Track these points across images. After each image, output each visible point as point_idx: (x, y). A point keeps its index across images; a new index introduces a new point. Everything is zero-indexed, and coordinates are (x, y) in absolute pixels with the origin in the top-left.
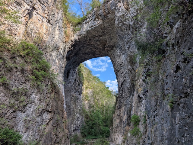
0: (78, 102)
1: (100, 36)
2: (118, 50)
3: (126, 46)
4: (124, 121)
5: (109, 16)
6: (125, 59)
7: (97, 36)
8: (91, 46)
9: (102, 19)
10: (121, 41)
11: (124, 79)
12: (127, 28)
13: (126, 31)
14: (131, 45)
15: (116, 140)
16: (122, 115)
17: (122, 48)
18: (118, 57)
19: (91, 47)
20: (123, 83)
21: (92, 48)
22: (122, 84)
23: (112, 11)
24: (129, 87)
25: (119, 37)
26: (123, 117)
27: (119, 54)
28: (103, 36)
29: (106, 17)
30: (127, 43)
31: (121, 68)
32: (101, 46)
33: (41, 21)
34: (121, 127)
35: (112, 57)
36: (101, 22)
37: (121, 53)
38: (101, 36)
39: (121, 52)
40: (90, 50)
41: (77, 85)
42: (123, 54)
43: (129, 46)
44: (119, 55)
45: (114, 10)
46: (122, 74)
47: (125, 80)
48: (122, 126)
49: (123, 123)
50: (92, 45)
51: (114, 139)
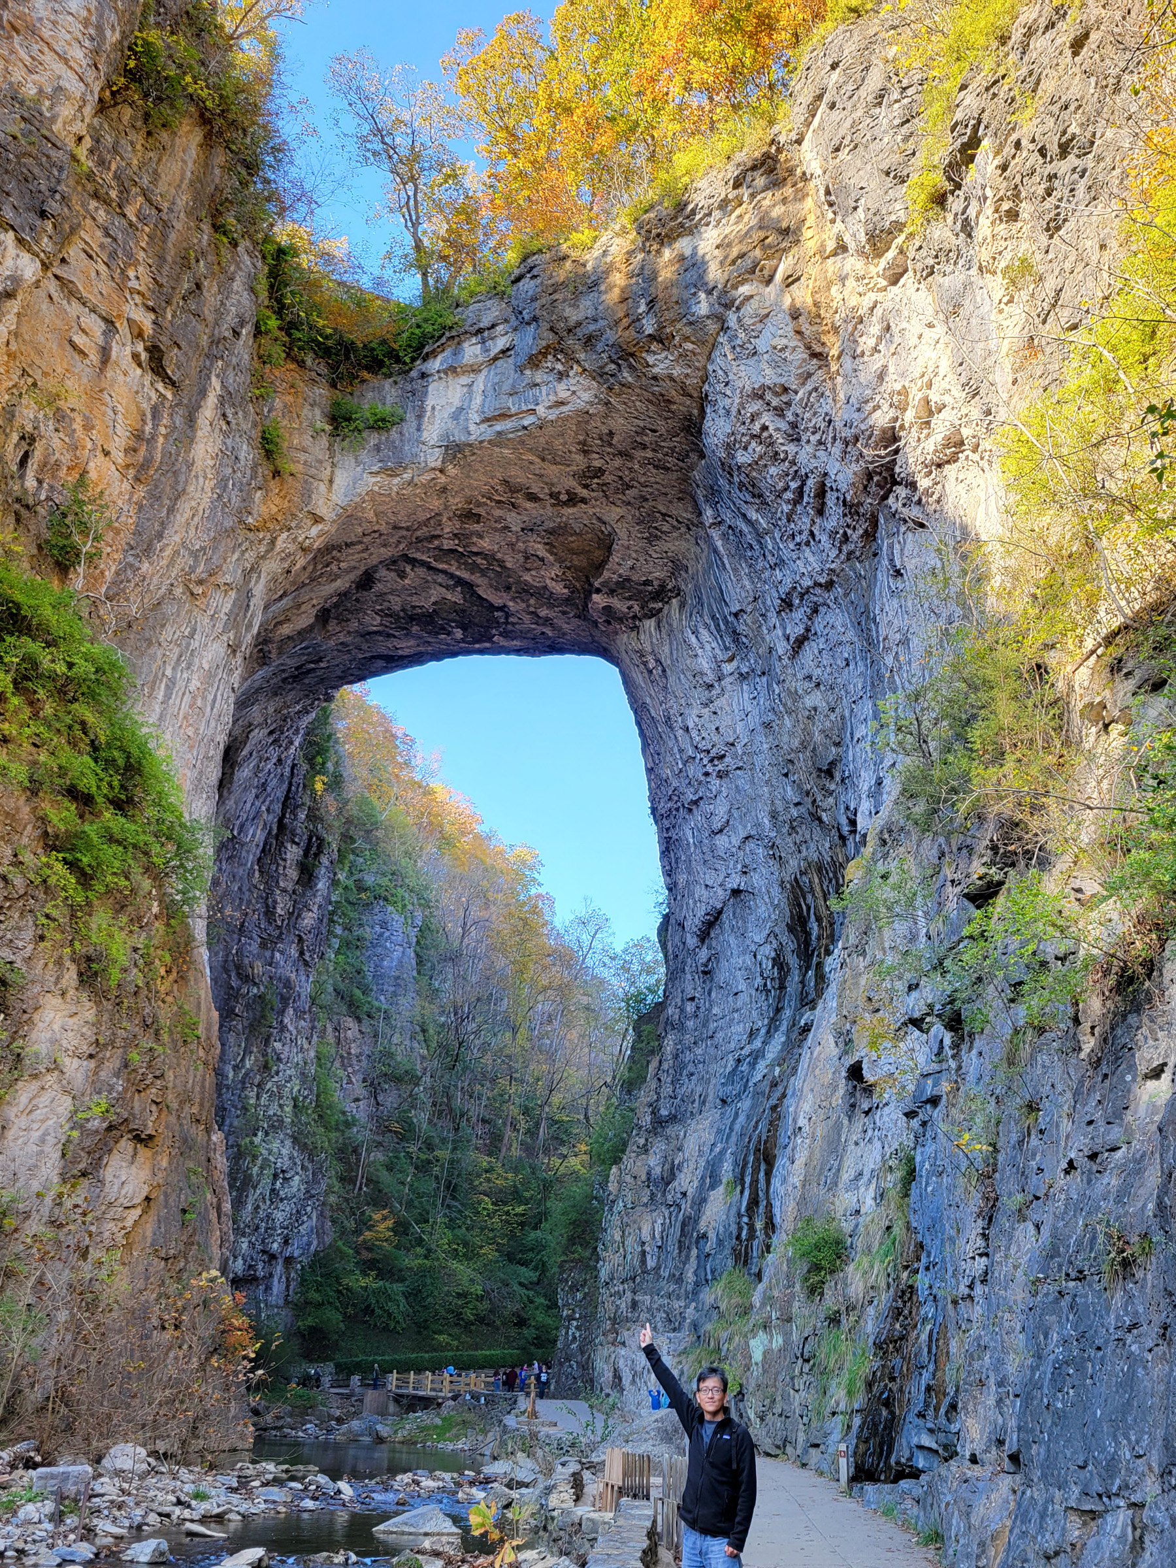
0: (283, 1028)
1: (564, 497)
2: (704, 634)
3: (773, 619)
4: (712, 1235)
5: (660, 362)
6: (754, 721)
7: (533, 498)
8: (474, 568)
9: (600, 375)
10: (735, 570)
11: (735, 881)
12: (800, 492)
13: (793, 512)
14: (819, 625)
15: (626, 1381)
16: (687, 1181)
17: (741, 628)
18: (700, 694)
19: (465, 575)
20: (720, 912)
21: (476, 579)
22: (713, 920)
23: (688, 330)
24: (766, 950)
25: (724, 536)
26: (701, 1202)
27: (704, 664)
28: (584, 501)
29: (631, 366)
30: (787, 604)
31: (715, 783)
32: (555, 571)
33: (94, 357)
34: (680, 1280)
35: (639, 678)
36: (586, 396)
37: (728, 668)
38: (573, 500)
39: (731, 659)
40: (456, 597)
41: (293, 874)
42: (743, 677)
43: (800, 630)
44: (710, 677)
45: (712, 326)
46: (721, 841)
47: (736, 892)
48: (690, 1276)
49: (694, 1252)
50: (479, 561)
51: (609, 1375)
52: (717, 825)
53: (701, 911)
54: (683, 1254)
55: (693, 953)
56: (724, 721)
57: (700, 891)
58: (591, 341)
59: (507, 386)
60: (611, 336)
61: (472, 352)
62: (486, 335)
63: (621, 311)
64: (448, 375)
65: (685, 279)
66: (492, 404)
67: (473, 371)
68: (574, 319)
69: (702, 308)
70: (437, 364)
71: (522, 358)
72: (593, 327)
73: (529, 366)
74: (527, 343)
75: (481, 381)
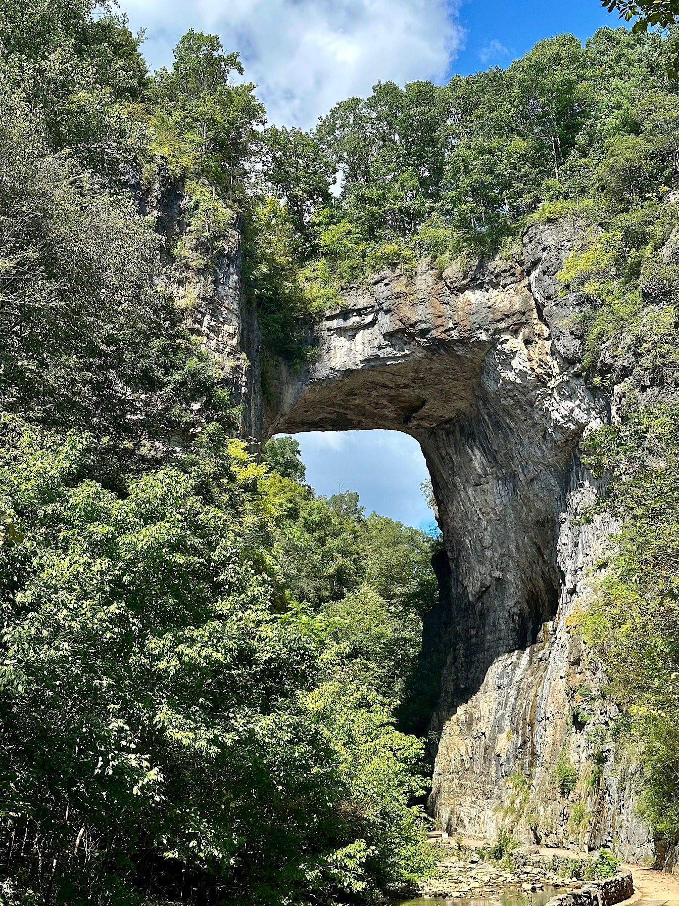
1: (402, 386)
2: (477, 452)
4: (503, 756)
5: (461, 351)
6: (506, 501)
9: (429, 349)
10: (495, 431)
11: (497, 574)
16: (483, 726)
17: (498, 457)
19: (341, 411)
20: (489, 587)
21: (347, 412)
22: (485, 591)
24: (515, 610)
25: (489, 415)
26: (494, 739)
27: (477, 465)
28: (412, 387)
32: (392, 409)
34: (487, 775)
36: (420, 355)
37: (490, 470)
38: (407, 387)
39: (492, 467)
42: (499, 478)
44: (480, 471)
46: (488, 553)
47: (498, 580)
48: (493, 774)
49: (494, 762)
52: (485, 544)
53: (477, 584)
54: (487, 763)
57: (476, 575)
58: (424, 333)
59: (376, 344)
60: (434, 333)
61: (354, 320)
62: (359, 312)
63: (439, 321)
64: (340, 331)
65: (473, 319)
66: (369, 352)
67: (356, 329)
68: (413, 320)
69: (484, 337)
70: (334, 324)
71: (384, 331)
72: (423, 326)
73: (388, 335)
74: (386, 323)
75: (359, 336)
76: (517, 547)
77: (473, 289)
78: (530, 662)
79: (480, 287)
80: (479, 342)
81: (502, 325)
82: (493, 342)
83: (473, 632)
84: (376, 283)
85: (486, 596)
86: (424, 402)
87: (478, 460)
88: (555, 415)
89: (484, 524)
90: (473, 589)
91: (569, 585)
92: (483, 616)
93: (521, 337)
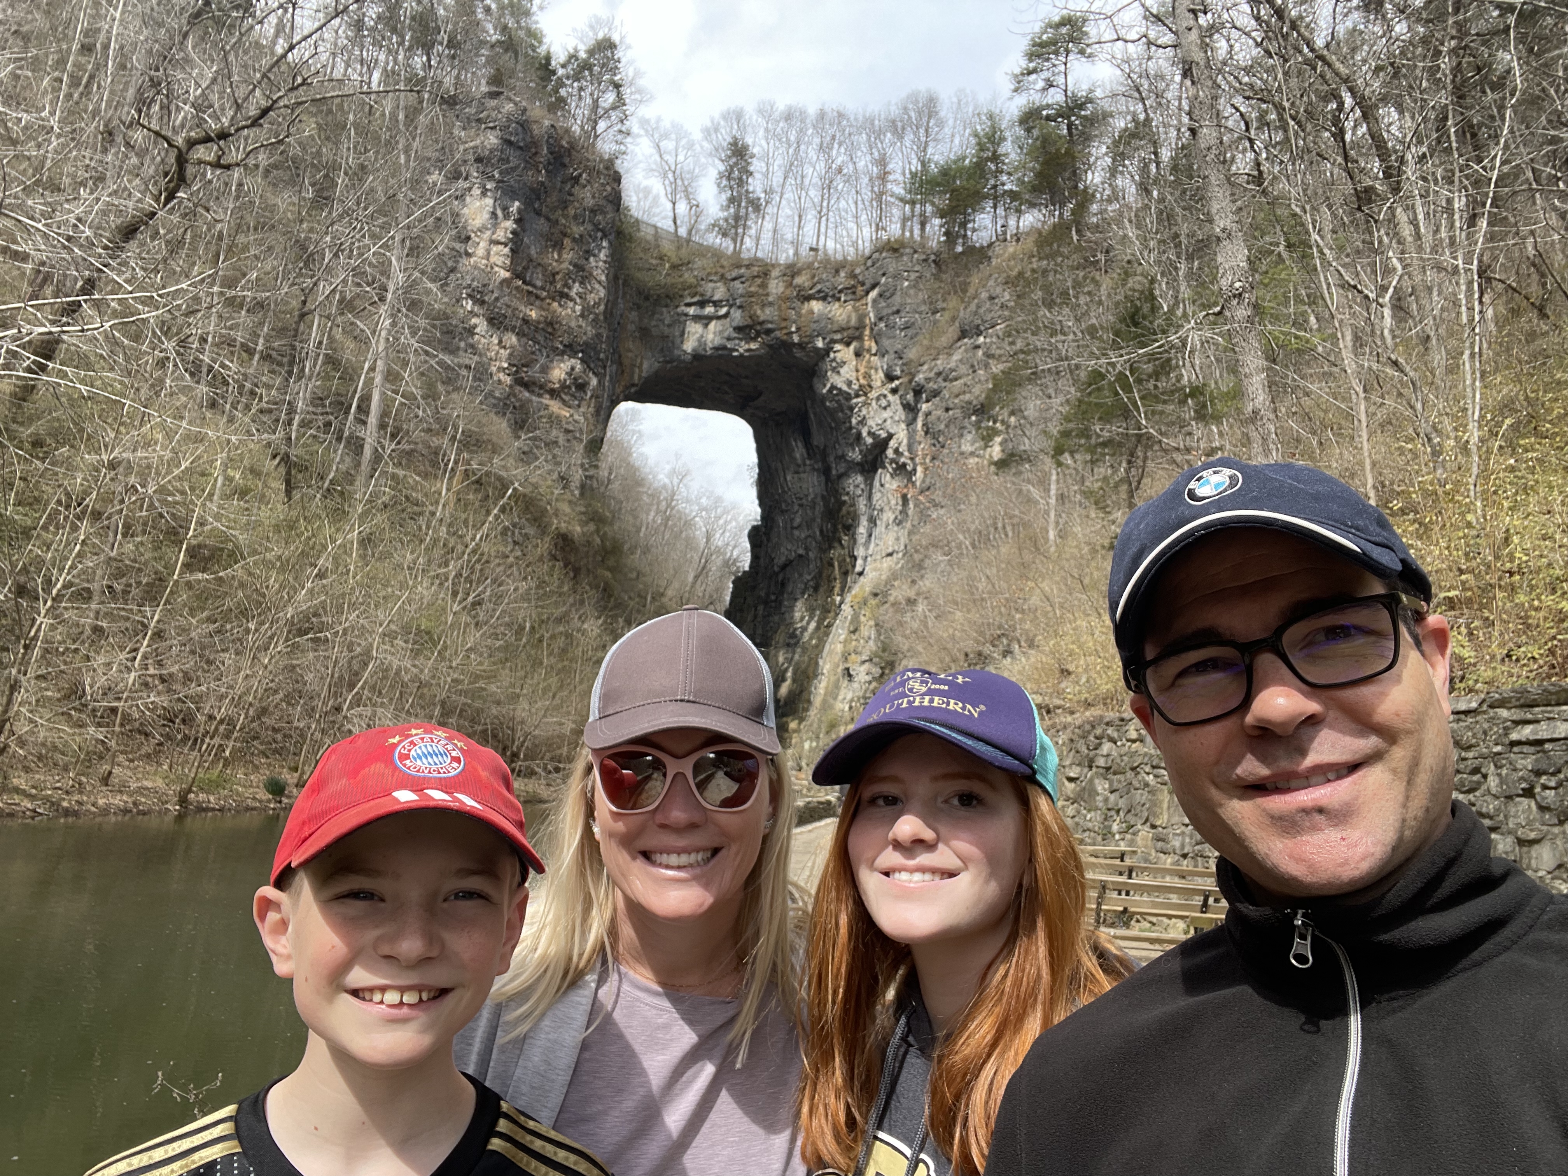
52: (795, 524)
53: (783, 559)
55: (777, 574)
56: (804, 486)
57: (783, 549)
58: (768, 332)
59: (726, 334)
60: (778, 334)
61: (709, 310)
62: (717, 304)
63: (784, 324)
64: (697, 318)
65: (814, 326)
66: (718, 341)
67: (709, 319)
68: (762, 319)
69: (820, 344)
70: (692, 311)
71: (735, 324)
72: (770, 326)
73: (738, 329)
74: (737, 316)
75: (712, 325)
76: (821, 531)
77: (818, 299)
78: (818, 628)
79: (824, 299)
80: (817, 349)
81: (838, 336)
82: (828, 350)
83: (773, 597)
84: (734, 279)
85: (788, 569)
86: (760, 394)
87: (799, 451)
88: (870, 422)
89: (796, 508)
90: (781, 560)
91: (858, 569)
92: (783, 584)
93: (852, 347)
